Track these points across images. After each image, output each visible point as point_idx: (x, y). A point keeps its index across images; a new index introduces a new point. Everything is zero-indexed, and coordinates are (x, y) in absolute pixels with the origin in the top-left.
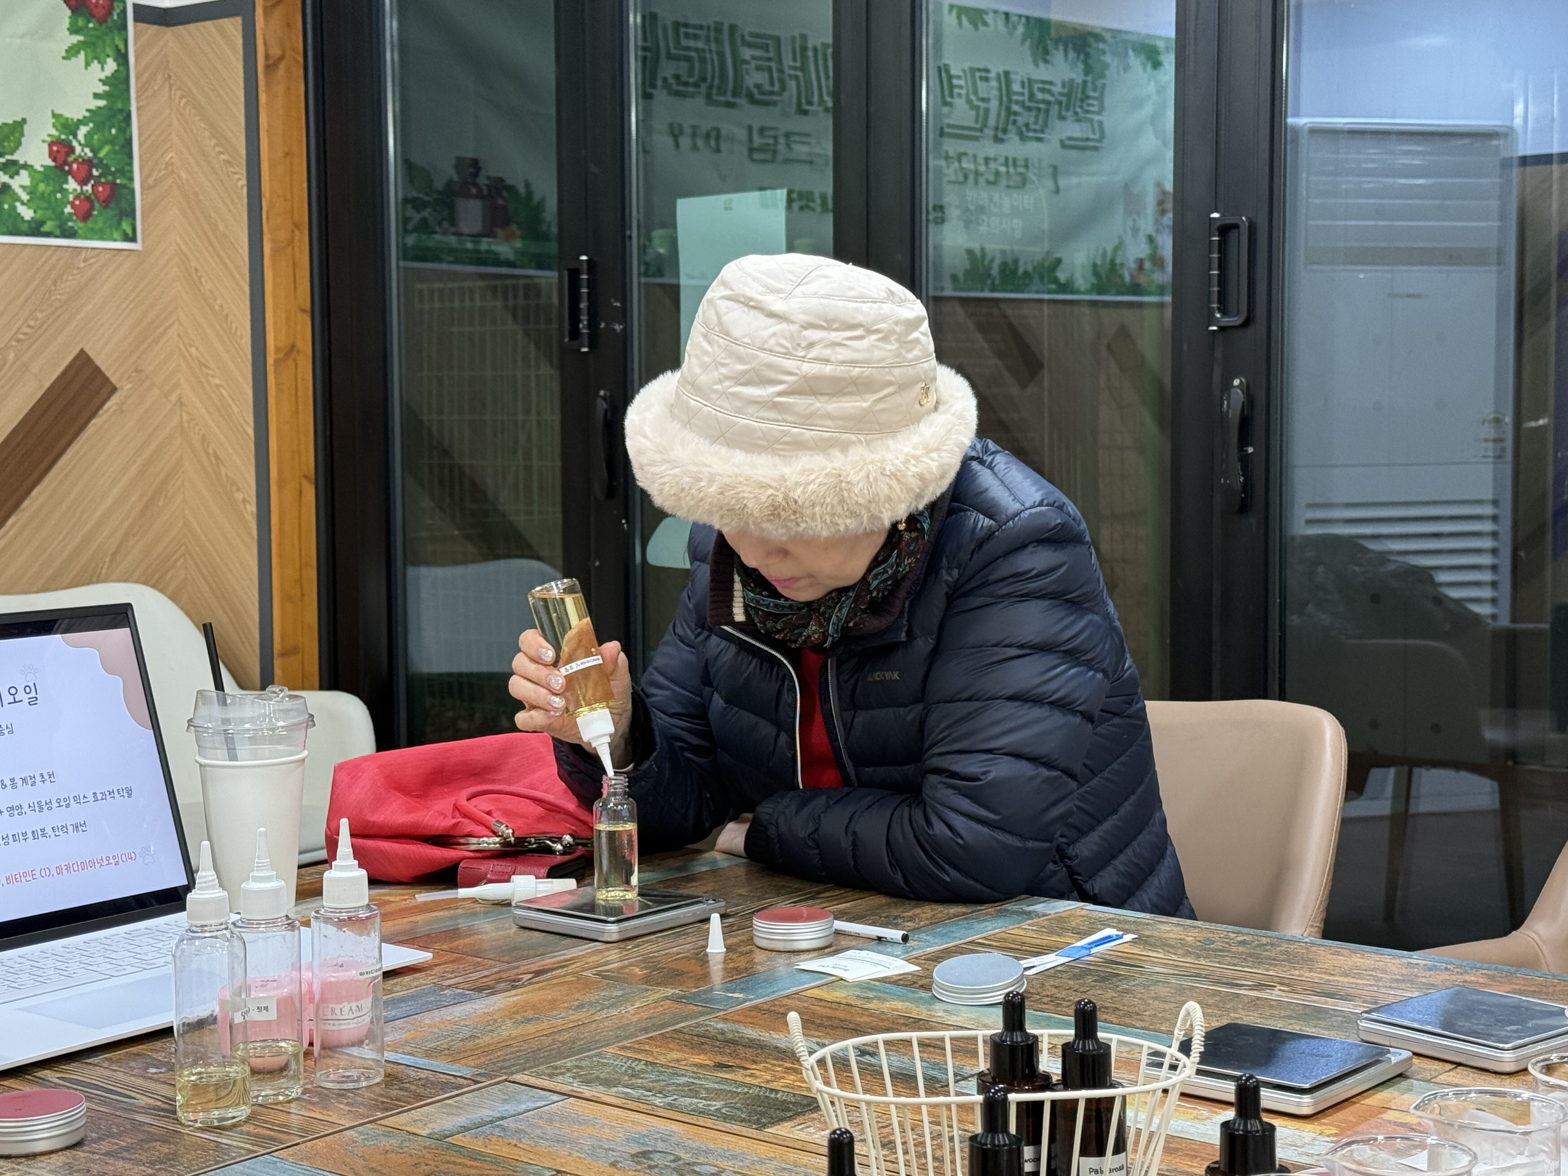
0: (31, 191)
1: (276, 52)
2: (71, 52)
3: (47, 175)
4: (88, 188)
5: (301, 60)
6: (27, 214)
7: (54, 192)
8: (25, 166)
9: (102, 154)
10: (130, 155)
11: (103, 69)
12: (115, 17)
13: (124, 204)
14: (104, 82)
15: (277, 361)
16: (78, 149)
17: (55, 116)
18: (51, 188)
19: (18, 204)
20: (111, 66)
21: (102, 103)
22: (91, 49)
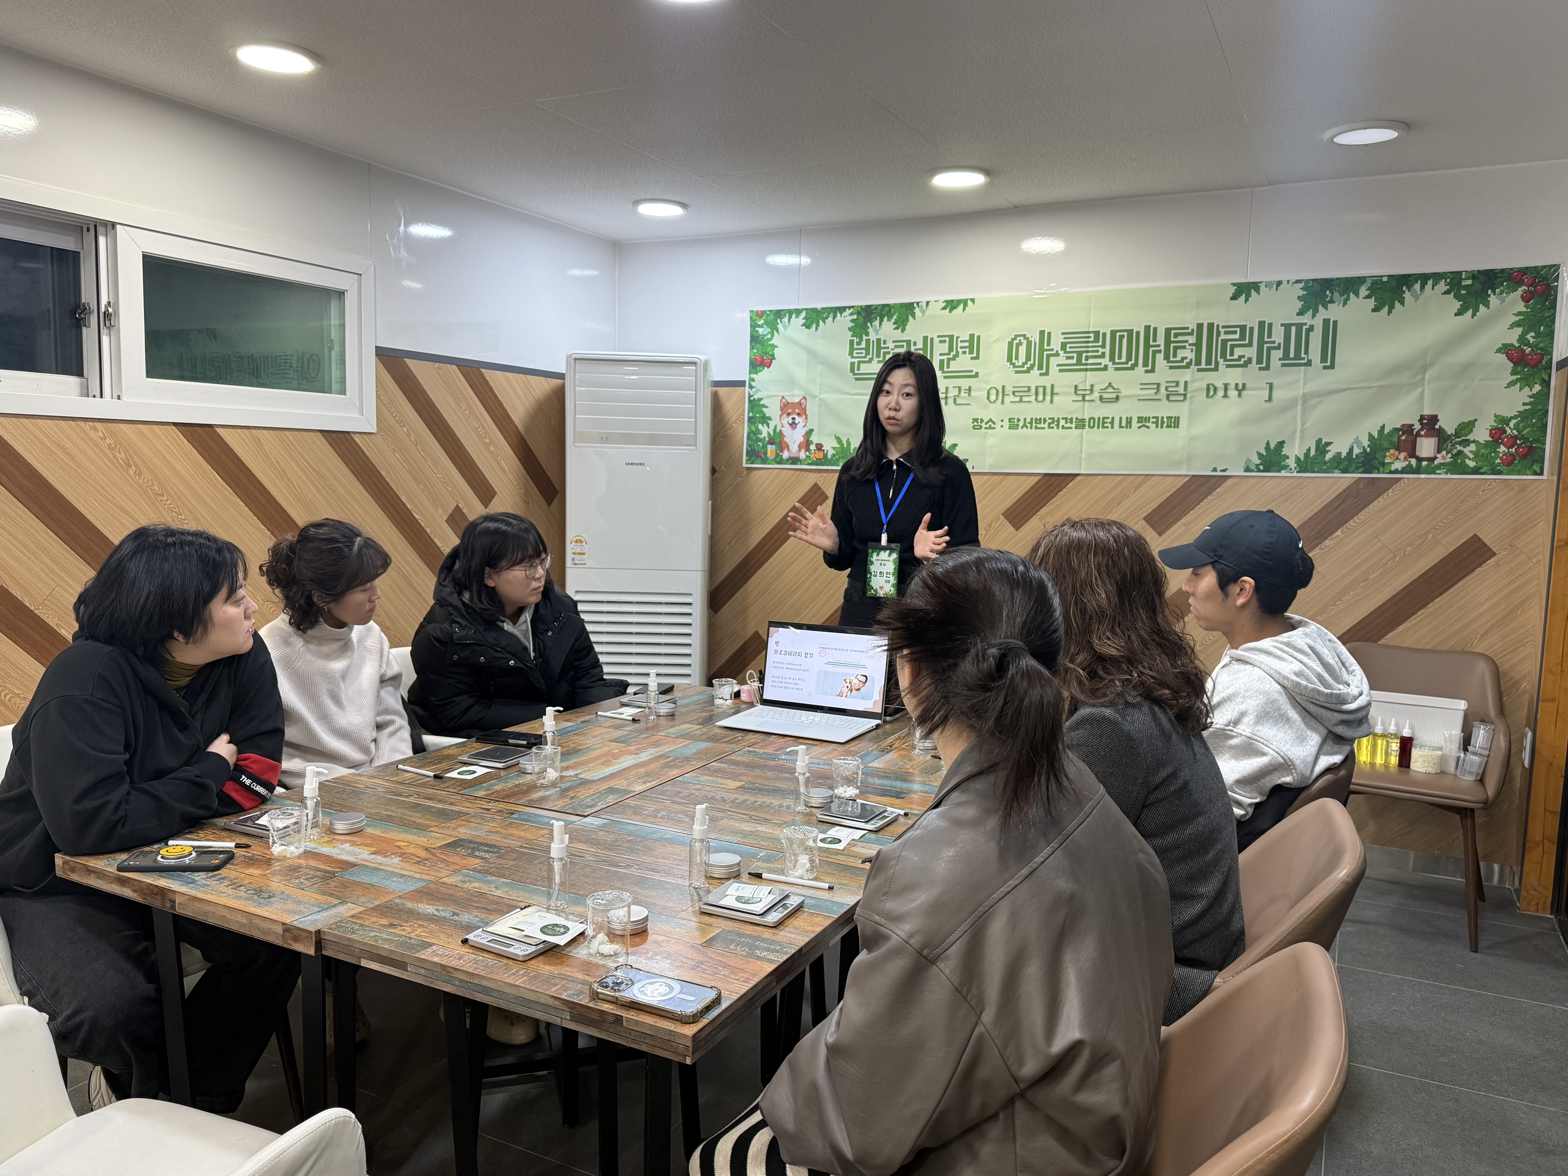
0: (1476, 454)
2: (1510, 384)
3: (1487, 445)
4: (1513, 450)
7: (1491, 453)
8: (1474, 442)
9: (1525, 433)
10: (1545, 432)
11: (1531, 390)
12: (1544, 363)
13: (1536, 457)
14: (1530, 397)
15: (1557, 547)
16: (1509, 431)
17: (1495, 416)
18: (1487, 452)
19: (1467, 460)
21: (1528, 407)
22: (1526, 381)
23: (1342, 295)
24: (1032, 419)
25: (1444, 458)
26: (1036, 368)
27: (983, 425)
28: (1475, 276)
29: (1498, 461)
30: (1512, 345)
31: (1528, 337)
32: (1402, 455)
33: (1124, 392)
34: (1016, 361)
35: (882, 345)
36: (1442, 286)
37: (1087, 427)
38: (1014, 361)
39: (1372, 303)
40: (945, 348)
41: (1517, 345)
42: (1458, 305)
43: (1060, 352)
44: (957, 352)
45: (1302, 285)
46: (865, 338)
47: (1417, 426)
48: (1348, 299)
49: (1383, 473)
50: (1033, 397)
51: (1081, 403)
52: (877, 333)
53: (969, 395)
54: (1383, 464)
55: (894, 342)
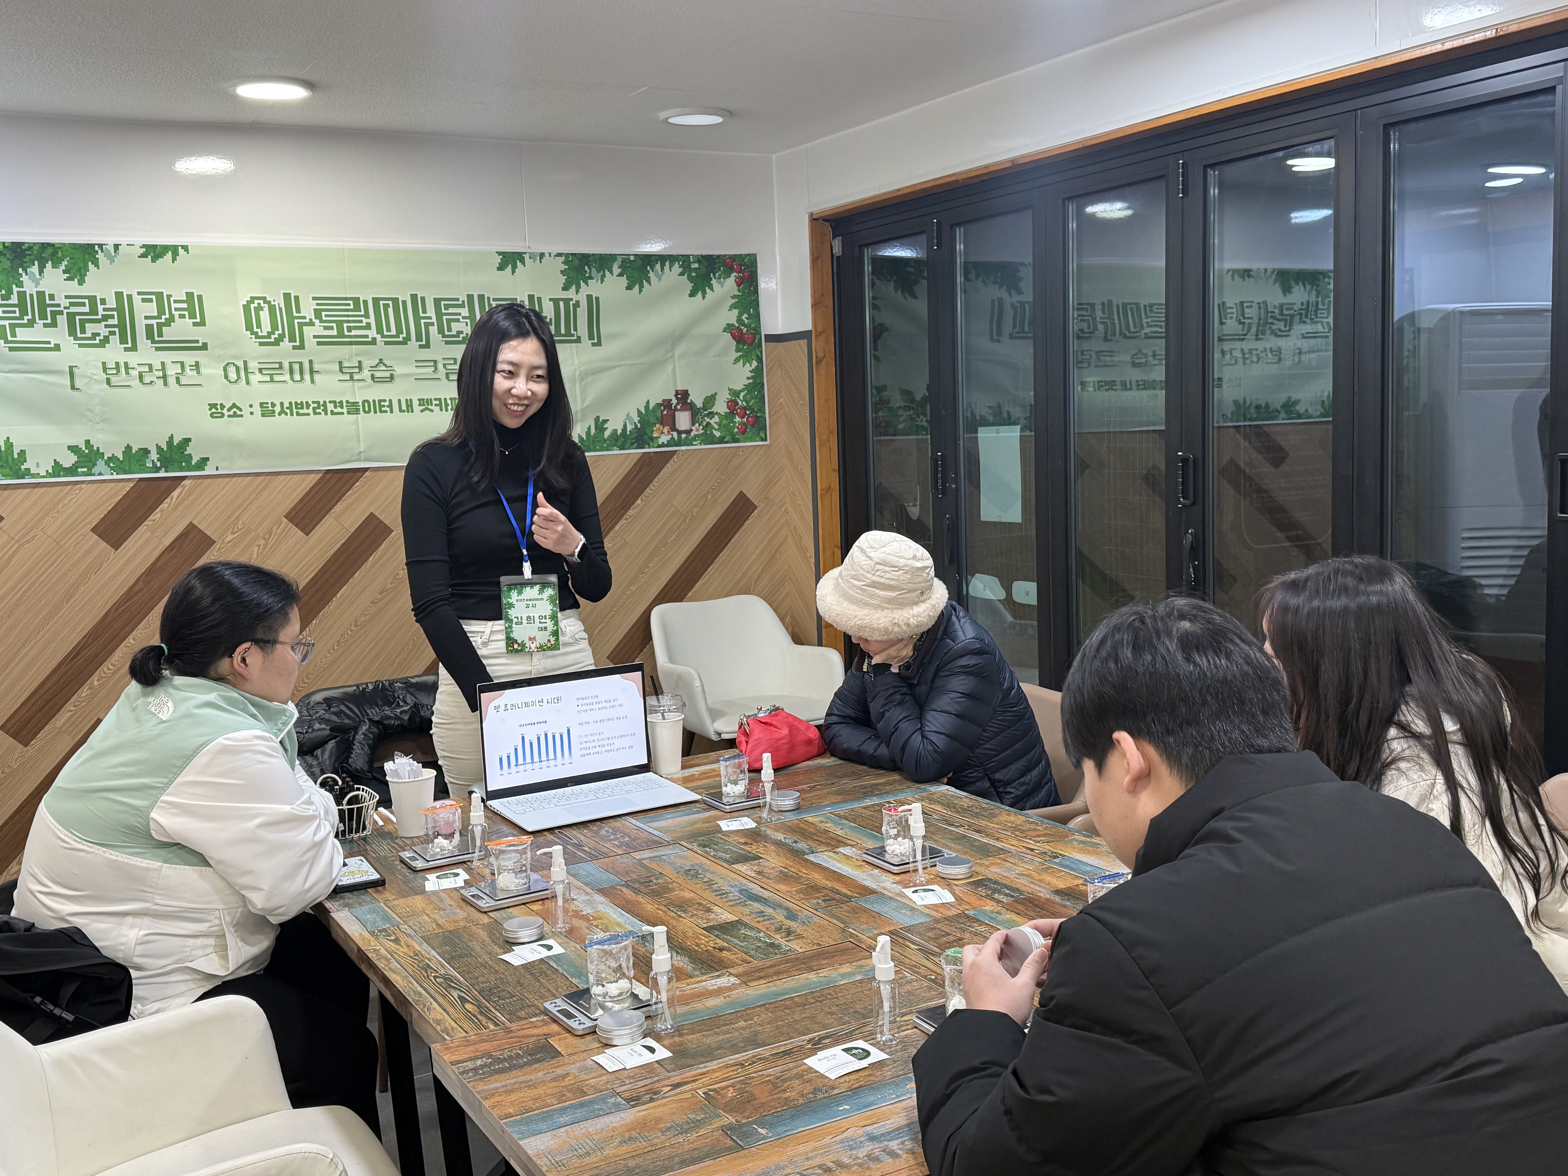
0: (719, 424)
1: (821, 355)
2: (737, 360)
3: (727, 416)
4: (745, 420)
5: (833, 356)
6: (717, 434)
7: (730, 423)
8: (717, 413)
9: (750, 404)
10: (764, 402)
11: (750, 366)
12: (756, 342)
13: (761, 425)
14: (751, 372)
15: (821, 495)
16: (740, 403)
17: (729, 389)
18: (728, 422)
19: (714, 431)
20: (755, 364)
21: (751, 381)
22: (745, 358)
23: (598, 272)
24: (291, 403)
25: (697, 430)
26: (286, 339)
27: (225, 411)
28: (701, 259)
29: (736, 430)
30: (733, 325)
31: (743, 318)
32: (666, 430)
33: (399, 370)
34: (259, 330)
35: (48, 302)
36: (677, 269)
37: (361, 412)
38: (255, 330)
39: (624, 281)
40: (152, 309)
41: (737, 325)
42: (690, 286)
43: (314, 320)
44: (172, 316)
45: (563, 259)
46: (15, 289)
47: (674, 401)
48: (604, 276)
49: (653, 447)
50: (287, 377)
51: (350, 383)
52: (37, 284)
53: (198, 372)
54: (652, 439)
55: (67, 297)
